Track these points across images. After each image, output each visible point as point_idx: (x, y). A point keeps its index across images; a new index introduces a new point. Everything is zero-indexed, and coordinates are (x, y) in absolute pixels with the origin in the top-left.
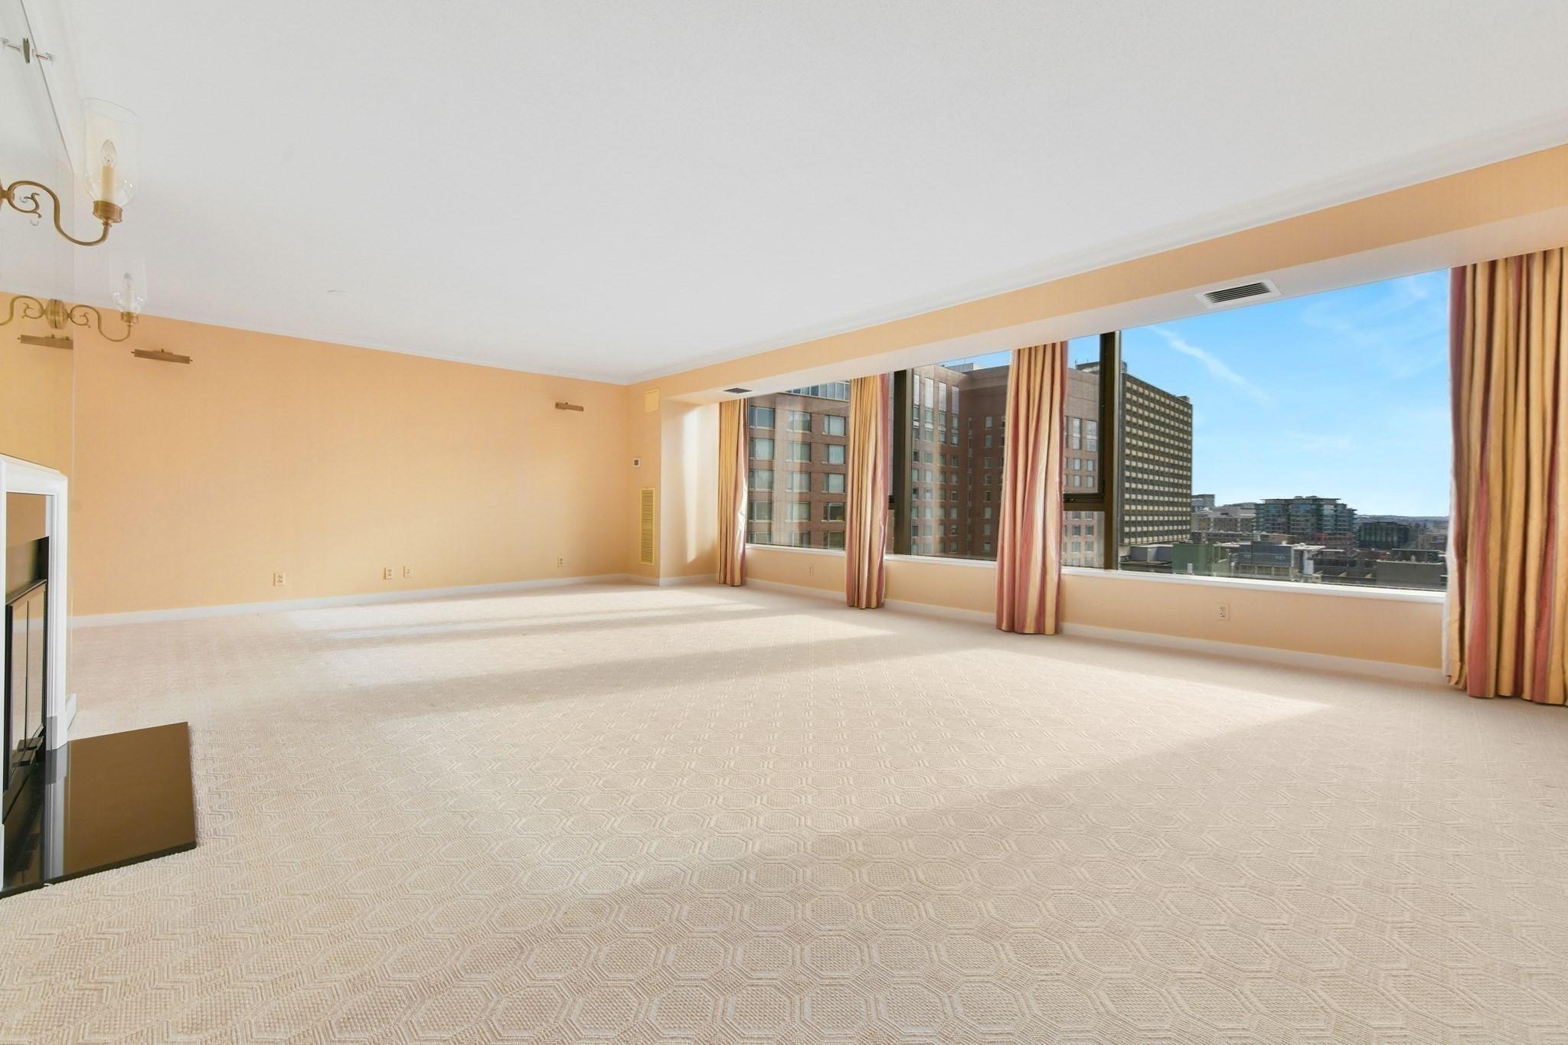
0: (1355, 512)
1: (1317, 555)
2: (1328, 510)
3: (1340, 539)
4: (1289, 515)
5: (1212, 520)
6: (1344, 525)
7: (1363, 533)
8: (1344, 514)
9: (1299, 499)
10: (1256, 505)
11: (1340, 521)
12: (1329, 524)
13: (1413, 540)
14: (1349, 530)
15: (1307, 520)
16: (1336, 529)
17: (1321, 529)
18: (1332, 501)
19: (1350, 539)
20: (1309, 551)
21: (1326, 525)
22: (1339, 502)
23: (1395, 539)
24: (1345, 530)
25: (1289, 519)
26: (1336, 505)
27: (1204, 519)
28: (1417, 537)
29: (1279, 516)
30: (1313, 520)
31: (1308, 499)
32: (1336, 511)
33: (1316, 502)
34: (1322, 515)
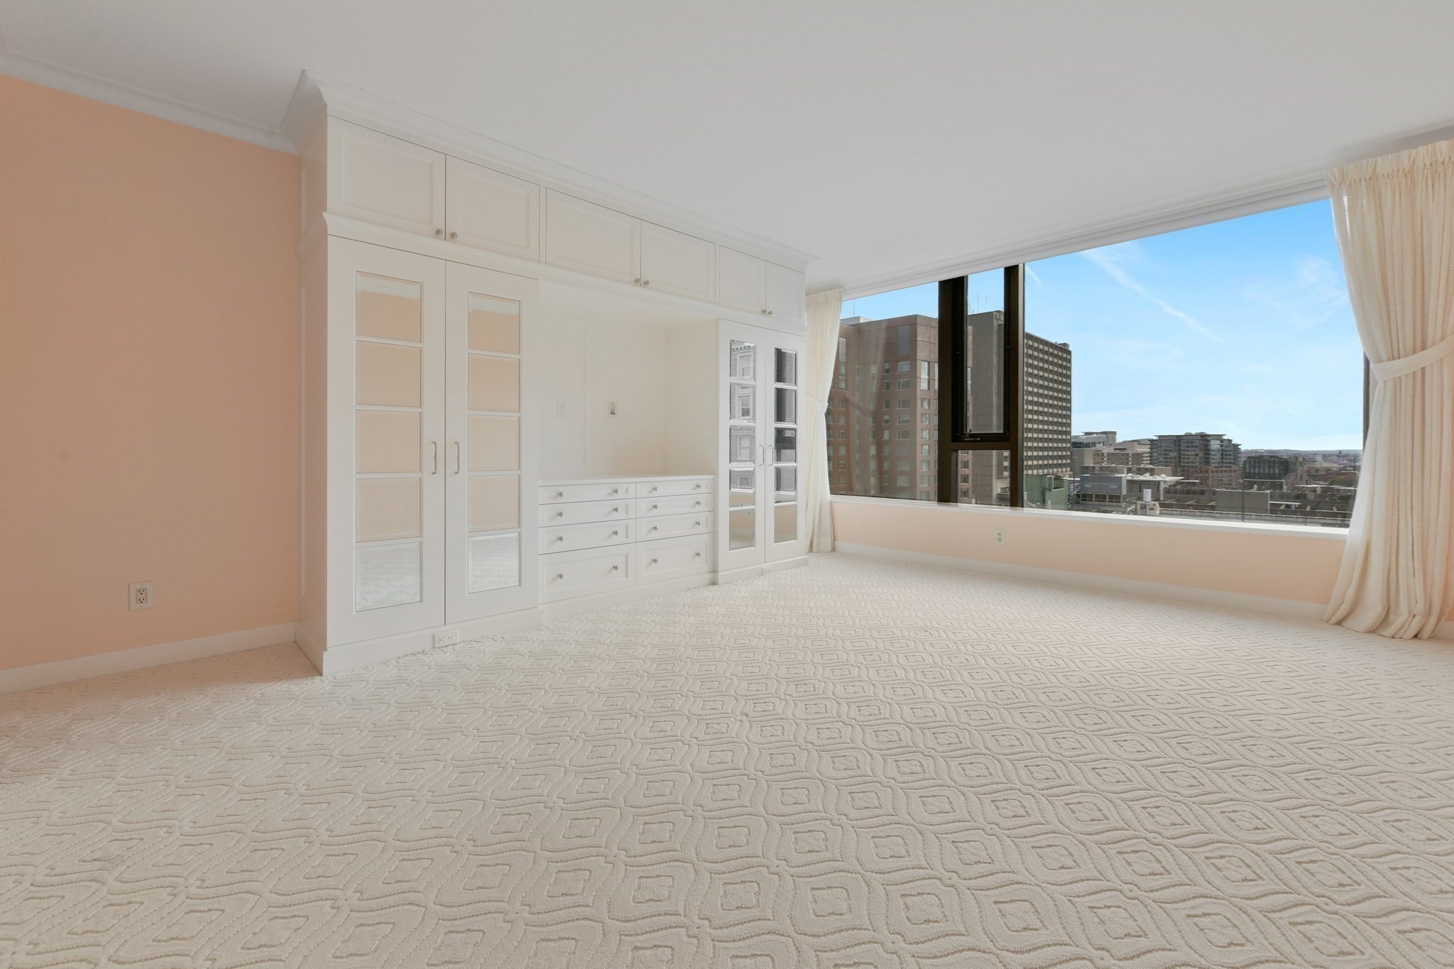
0: (1239, 447)
1: (1174, 485)
2: (1215, 445)
3: (1226, 471)
4: (1180, 450)
5: (1106, 455)
6: (1230, 459)
7: (1247, 466)
8: (1229, 449)
9: (1188, 435)
10: (1152, 441)
11: (1226, 455)
12: (1215, 458)
13: (1294, 472)
14: (1235, 464)
15: (1197, 455)
16: (1222, 462)
17: (1209, 462)
18: (1219, 437)
19: (1235, 471)
20: (1165, 482)
21: (1213, 459)
22: (1225, 438)
23: (1277, 471)
24: (1230, 463)
25: (1180, 454)
26: (1222, 441)
27: (1099, 454)
28: (1296, 469)
29: (1171, 451)
30: (1201, 454)
31: (1196, 435)
32: (1222, 446)
33: (1204, 438)
34: (1209, 450)
